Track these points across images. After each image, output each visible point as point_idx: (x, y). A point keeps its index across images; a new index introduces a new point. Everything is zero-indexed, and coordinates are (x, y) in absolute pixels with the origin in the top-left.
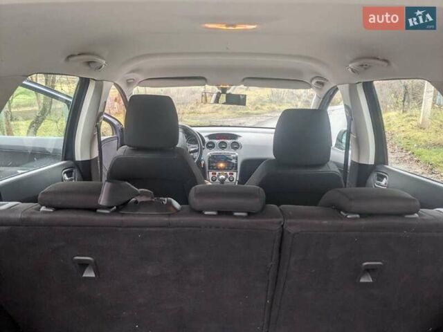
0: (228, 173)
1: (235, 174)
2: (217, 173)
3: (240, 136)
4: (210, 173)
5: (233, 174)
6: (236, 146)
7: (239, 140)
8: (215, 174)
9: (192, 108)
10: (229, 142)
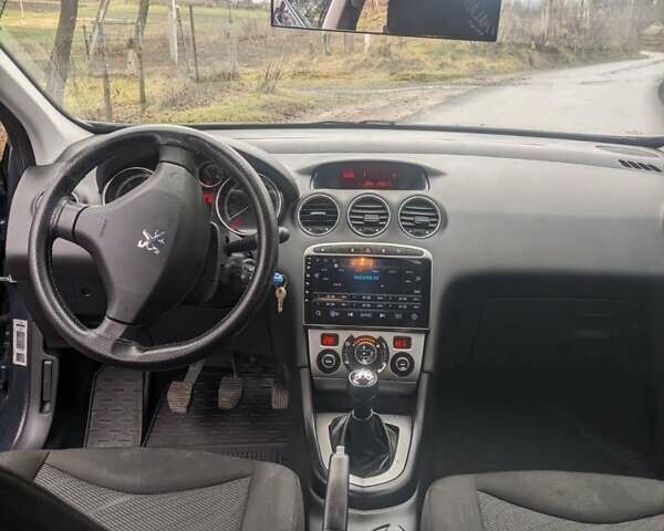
0: (389, 337)
1: (418, 341)
2: (343, 336)
3: (437, 174)
4: (314, 337)
5: (407, 343)
6: (425, 217)
7: (433, 191)
8: (335, 340)
9: (300, 64)
10: (395, 197)
